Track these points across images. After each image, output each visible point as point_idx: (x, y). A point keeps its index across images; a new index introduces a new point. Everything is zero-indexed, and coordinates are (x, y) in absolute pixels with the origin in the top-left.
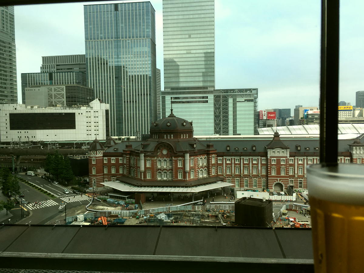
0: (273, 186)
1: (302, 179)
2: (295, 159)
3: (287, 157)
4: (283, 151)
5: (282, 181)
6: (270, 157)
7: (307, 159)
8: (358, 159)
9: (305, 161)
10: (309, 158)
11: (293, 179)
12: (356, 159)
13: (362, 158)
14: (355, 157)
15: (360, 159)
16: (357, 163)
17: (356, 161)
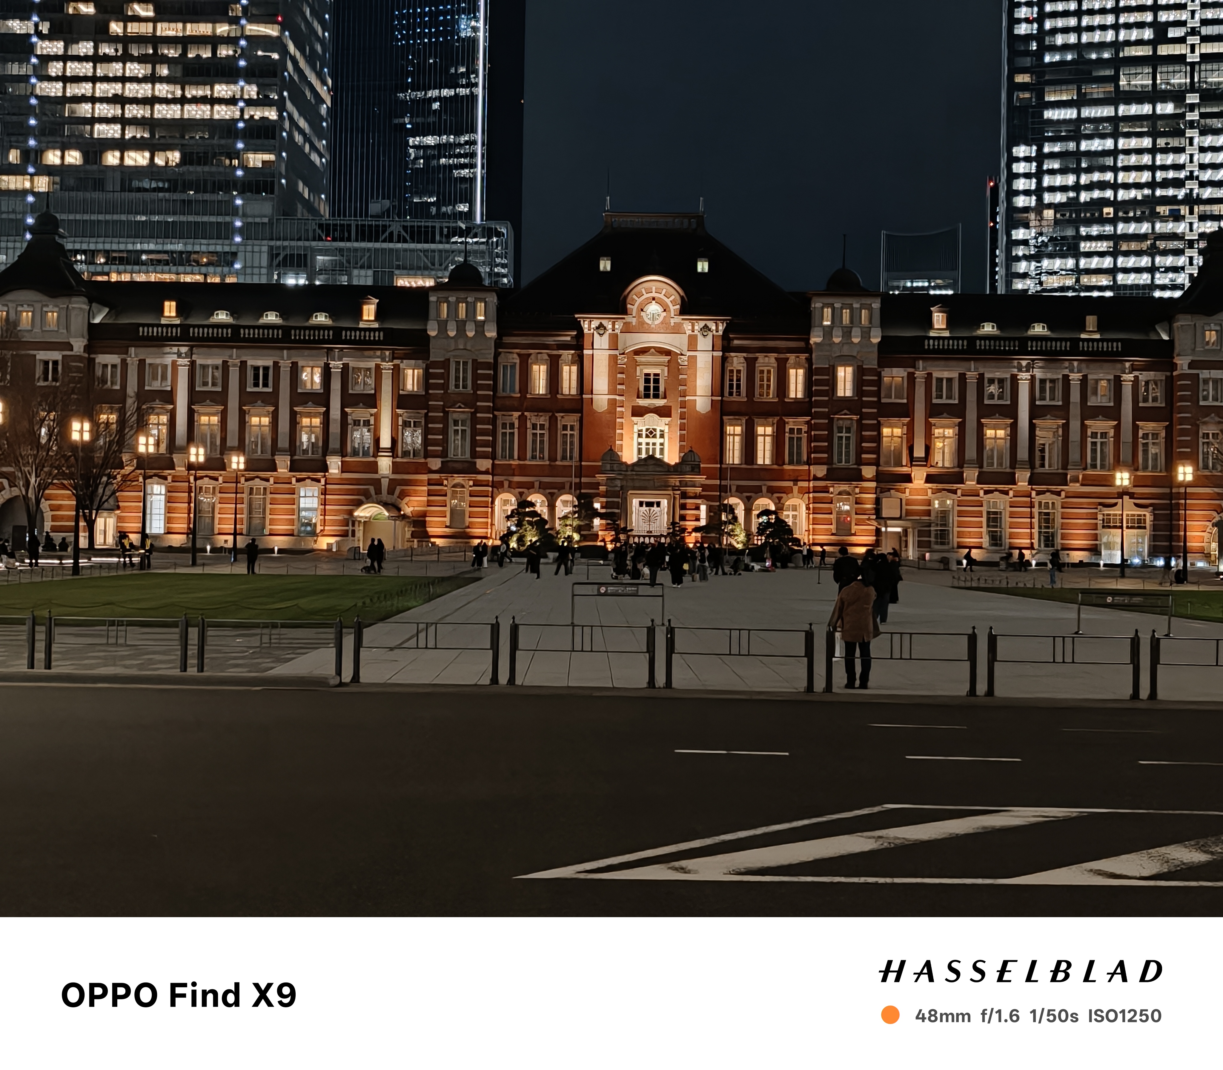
2: (124, 362)
3: (68, 346)
9: (183, 375)
10: (204, 356)
12: (445, 364)
13: (474, 361)
14: (435, 356)
15: (465, 363)
16: (452, 387)
17: (445, 376)
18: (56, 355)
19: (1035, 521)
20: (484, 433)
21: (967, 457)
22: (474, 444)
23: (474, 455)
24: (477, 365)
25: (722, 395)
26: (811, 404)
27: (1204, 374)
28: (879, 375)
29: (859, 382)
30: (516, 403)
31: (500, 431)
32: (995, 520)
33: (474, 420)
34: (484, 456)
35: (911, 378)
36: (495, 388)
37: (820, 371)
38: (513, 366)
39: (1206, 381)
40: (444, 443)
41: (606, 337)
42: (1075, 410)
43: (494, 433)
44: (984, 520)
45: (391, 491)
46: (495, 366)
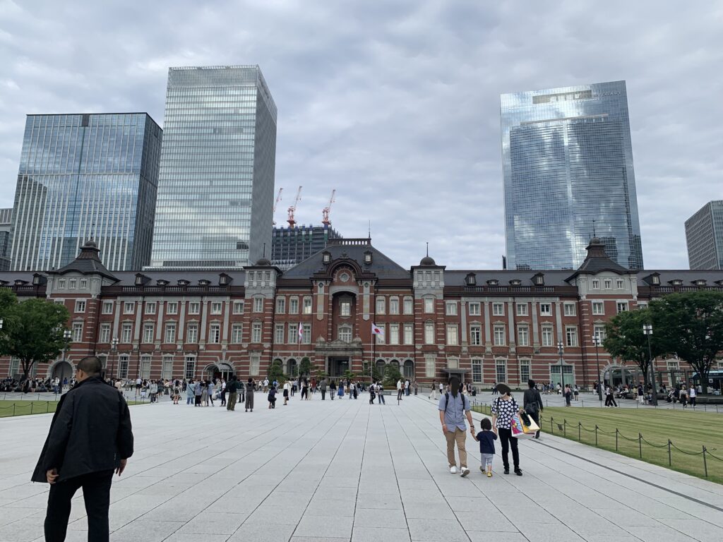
0: (49, 369)
1: (126, 353)
2: (115, 303)
3: (90, 295)
4: (84, 280)
5: (71, 358)
6: (52, 295)
7: (144, 302)
8: (257, 300)
9: (140, 307)
10: (149, 300)
11: (106, 353)
12: (251, 301)
13: (264, 299)
14: (247, 297)
15: (261, 300)
16: (254, 311)
17: (251, 306)
18: (84, 299)
19: (520, 369)
20: (267, 330)
21: (486, 340)
22: (263, 335)
23: (263, 340)
24: (266, 300)
25: (375, 312)
26: (415, 316)
27: (594, 301)
28: (444, 303)
29: (436, 306)
30: (283, 317)
31: (276, 330)
32: (501, 369)
33: (264, 325)
34: (267, 341)
35: (459, 304)
36: (274, 311)
37: (419, 301)
38: (283, 302)
39: (595, 304)
40: (249, 335)
41: (323, 288)
42: (535, 319)
43: (272, 331)
44: (496, 369)
45: (227, 358)
46: (274, 301)
